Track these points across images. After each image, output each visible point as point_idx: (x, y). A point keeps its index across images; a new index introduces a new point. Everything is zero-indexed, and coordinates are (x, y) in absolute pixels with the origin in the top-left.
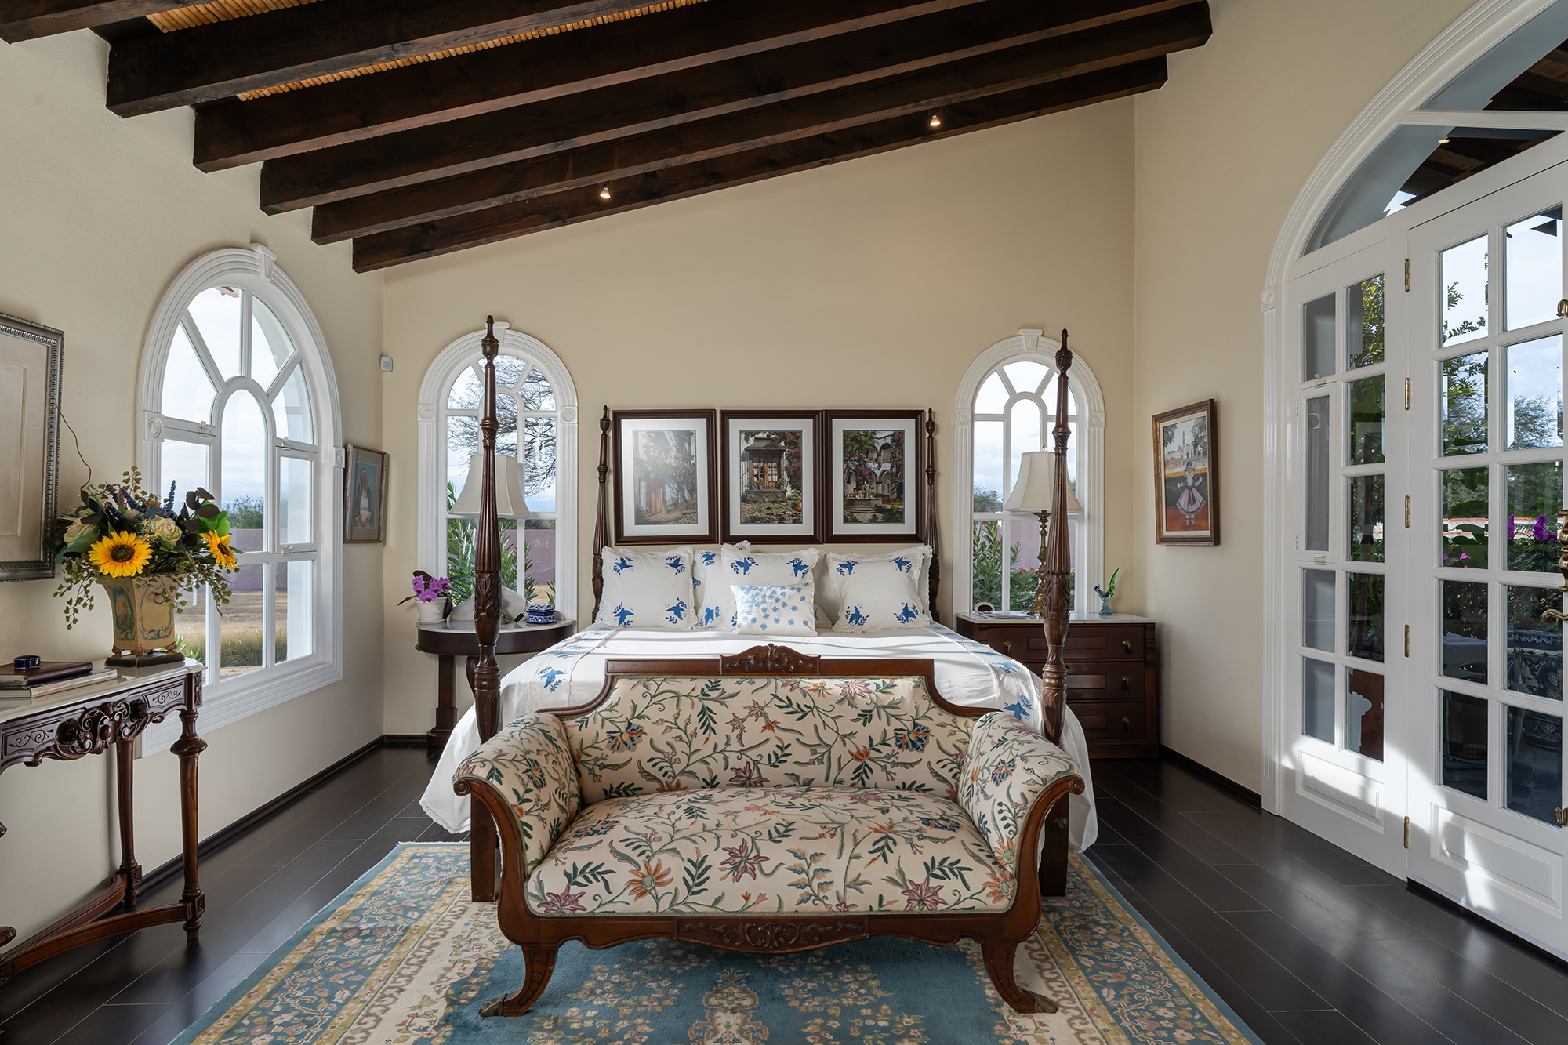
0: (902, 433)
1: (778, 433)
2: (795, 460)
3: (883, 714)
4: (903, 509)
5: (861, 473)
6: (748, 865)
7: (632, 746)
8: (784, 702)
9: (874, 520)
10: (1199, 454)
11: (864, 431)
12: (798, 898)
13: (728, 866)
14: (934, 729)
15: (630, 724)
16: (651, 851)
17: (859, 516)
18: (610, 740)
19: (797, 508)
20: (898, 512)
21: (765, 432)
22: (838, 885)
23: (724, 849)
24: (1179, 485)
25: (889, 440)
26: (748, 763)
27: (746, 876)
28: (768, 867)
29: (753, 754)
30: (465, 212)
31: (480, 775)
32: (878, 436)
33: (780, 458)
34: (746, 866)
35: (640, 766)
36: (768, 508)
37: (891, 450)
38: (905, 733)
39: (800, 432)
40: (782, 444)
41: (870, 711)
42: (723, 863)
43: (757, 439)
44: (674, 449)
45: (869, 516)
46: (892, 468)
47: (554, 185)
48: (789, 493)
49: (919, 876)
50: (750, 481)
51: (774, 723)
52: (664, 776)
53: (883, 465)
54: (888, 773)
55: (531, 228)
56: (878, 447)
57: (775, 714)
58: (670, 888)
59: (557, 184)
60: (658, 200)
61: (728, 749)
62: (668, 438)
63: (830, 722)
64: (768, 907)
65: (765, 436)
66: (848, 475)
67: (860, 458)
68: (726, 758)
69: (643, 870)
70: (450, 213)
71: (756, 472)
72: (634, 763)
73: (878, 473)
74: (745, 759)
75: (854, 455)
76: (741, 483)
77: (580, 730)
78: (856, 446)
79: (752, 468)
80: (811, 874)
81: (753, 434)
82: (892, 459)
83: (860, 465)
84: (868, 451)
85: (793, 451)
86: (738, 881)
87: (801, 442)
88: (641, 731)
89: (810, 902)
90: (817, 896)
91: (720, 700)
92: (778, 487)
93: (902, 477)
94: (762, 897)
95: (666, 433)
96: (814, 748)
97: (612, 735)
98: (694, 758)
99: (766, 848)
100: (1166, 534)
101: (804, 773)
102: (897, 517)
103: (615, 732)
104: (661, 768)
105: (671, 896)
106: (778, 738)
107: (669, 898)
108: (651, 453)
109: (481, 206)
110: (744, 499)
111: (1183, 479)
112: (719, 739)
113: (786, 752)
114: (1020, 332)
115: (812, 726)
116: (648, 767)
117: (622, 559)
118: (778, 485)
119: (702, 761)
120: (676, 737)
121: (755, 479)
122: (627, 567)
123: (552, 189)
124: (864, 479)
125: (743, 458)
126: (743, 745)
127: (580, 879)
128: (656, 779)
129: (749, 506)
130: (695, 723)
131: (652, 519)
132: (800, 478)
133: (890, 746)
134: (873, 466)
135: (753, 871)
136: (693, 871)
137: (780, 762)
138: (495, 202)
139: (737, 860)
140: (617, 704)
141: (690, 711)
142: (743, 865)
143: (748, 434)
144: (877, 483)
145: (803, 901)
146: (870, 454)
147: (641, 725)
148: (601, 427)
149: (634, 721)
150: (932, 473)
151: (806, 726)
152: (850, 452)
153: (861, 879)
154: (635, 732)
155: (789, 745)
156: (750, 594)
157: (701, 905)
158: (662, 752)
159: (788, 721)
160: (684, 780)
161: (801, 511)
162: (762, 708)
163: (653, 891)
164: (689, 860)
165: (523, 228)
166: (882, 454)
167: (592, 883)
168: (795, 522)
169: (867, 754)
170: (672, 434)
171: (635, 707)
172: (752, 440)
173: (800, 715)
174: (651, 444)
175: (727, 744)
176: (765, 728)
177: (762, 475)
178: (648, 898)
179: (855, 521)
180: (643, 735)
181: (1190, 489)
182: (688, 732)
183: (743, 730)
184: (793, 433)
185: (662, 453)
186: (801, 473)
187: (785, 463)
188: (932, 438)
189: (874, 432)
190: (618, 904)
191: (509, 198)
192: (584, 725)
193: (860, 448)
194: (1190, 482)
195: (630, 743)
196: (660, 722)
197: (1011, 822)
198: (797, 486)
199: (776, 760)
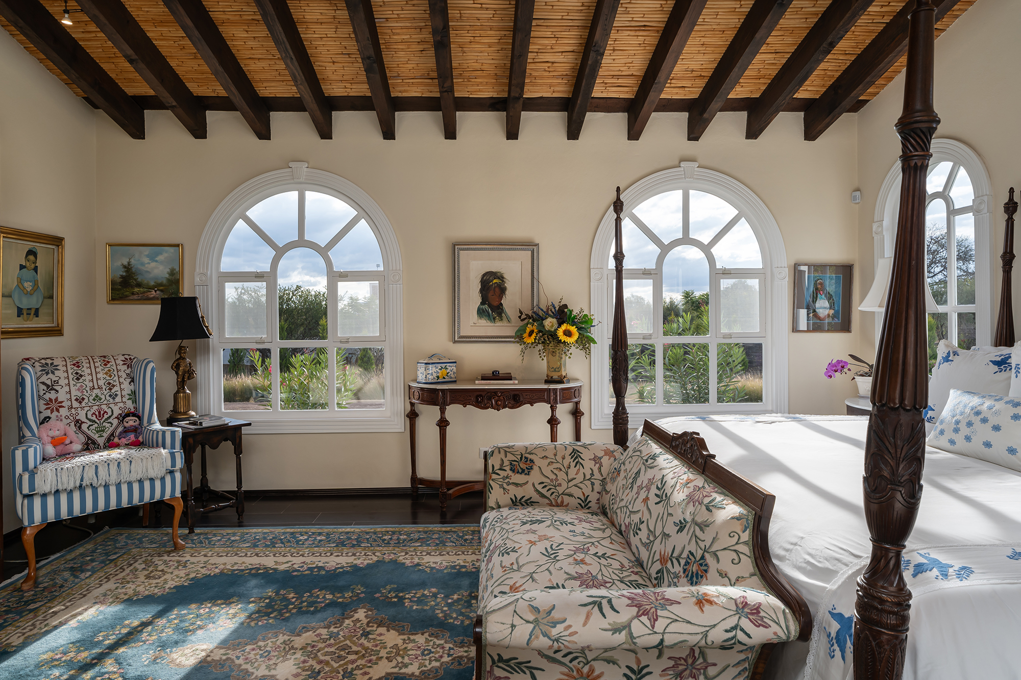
3: (692, 530)
38: (693, 559)
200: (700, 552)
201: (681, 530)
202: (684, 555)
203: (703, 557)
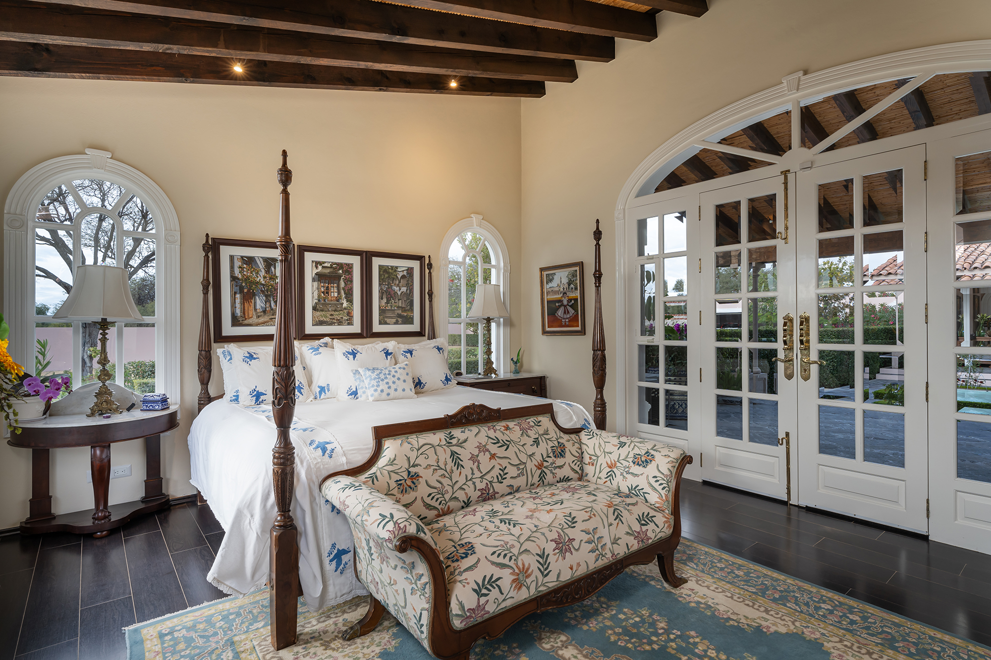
0: (412, 269)
1: (338, 264)
2: (349, 283)
3: (543, 439)
4: (413, 316)
5: (389, 292)
6: (567, 547)
7: (415, 488)
8: (495, 440)
9: (396, 323)
10: (572, 288)
11: (391, 266)
12: (594, 559)
13: (557, 551)
14: (566, 444)
15: (409, 472)
16: (514, 555)
17: (388, 320)
18: (399, 487)
19: (350, 315)
20: (410, 318)
21: (329, 262)
22: (609, 545)
23: (551, 541)
24: (557, 304)
25: (405, 273)
26: (487, 483)
27: (568, 554)
28: (576, 544)
29: (488, 477)
30: (112, 47)
31: (411, 531)
32: (399, 270)
33: (339, 281)
34: (566, 548)
35: (424, 501)
36: (331, 315)
37: (406, 279)
38: (555, 448)
39: (352, 264)
40: (341, 271)
41: (537, 438)
42: (554, 550)
43: (323, 267)
44: (263, 270)
45: (394, 320)
46: (407, 290)
47: (207, 49)
48: (345, 304)
49: (636, 527)
50: (319, 296)
51: (494, 454)
52: (440, 504)
53: (402, 288)
54: (553, 474)
55: (154, 77)
56: (399, 277)
57: (494, 449)
58: (532, 578)
59: (210, 49)
60: (267, 83)
61: (474, 477)
62: (258, 262)
63: (521, 449)
64: (581, 571)
65: (329, 265)
66: (382, 294)
67: (389, 283)
68: (474, 483)
69: (517, 571)
70: (98, 44)
71: (323, 290)
72: (419, 499)
73: (399, 293)
74: (485, 481)
75: (385, 281)
76: (313, 297)
77: (374, 484)
78: (386, 276)
79: (320, 287)
80: (596, 542)
81: (321, 263)
82: (407, 285)
83: (389, 288)
84: (393, 279)
85: (347, 277)
86: (565, 559)
87: (352, 271)
88: (418, 475)
89: (600, 559)
90: (602, 555)
91: (459, 445)
92: (338, 301)
93: (412, 296)
94: (579, 565)
95: (256, 259)
96: (518, 466)
97: (399, 482)
98: (456, 488)
99: (571, 533)
100: (548, 329)
101: (516, 483)
102: (409, 321)
103: (400, 480)
104: (437, 499)
105: (534, 583)
106: (499, 464)
107: (534, 584)
108: (245, 273)
109: (131, 46)
110: (315, 309)
111: (560, 301)
112: (466, 471)
113: (505, 472)
114: (472, 215)
115: (514, 453)
116: (428, 500)
117: (249, 353)
118: (338, 299)
119: (461, 488)
120: (442, 475)
121: (323, 295)
122: (255, 359)
123: (204, 51)
124: (391, 297)
125: (314, 280)
126: (482, 473)
127: (484, 591)
128: (435, 508)
129: (318, 313)
130: (450, 464)
131: (246, 322)
132: (352, 295)
133: (551, 457)
134: (396, 289)
135: (570, 550)
136: (541, 560)
137: (504, 479)
138: (147, 47)
139: (561, 545)
140: (395, 459)
141: (444, 455)
142: (564, 548)
143: (317, 264)
144: (399, 300)
145: (597, 560)
146: (394, 281)
147: (417, 471)
148: (204, 250)
149: (412, 470)
150: (431, 295)
151: (510, 453)
152: (383, 279)
153: (617, 537)
154: (414, 477)
155: (506, 467)
156: (375, 373)
157: (551, 582)
158: (435, 488)
159: (500, 452)
160: (452, 504)
161: (352, 317)
162: (485, 446)
163: (525, 583)
164: (538, 554)
165: (147, 75)
166: (402, 281)
167: (491, 591)
168: (349, 324)
169: (543, 464)
170: (261, 259)
171: (409, 459)
172: (320, 268)
173: (506, 447)
174: (245, 266)
175: (473, 474)
176: (490, 459)
177: (327, 292)
178: (524, 589)
179: (386, 323)
180: (420, 479)
181: (565, 306)
182: (448, 471)
183: (479, 463)
184: (348, 265)
185: (254, 273)
186: (352, 292)
187: (342, 284)
188: (431, 273)
189: (397, 267)
190: (508, 600)
191: (161, 48)
192: (375, 479)
193: (389, 277)
194: (565, 303)
195: (413, 486)
196: (428, 467)
197: (666, 485)
198: (350, 300)
199: (501, 478)
200: (556, 443)
201: (538, 444)
202: (550, 451)
203: (559, 442)
